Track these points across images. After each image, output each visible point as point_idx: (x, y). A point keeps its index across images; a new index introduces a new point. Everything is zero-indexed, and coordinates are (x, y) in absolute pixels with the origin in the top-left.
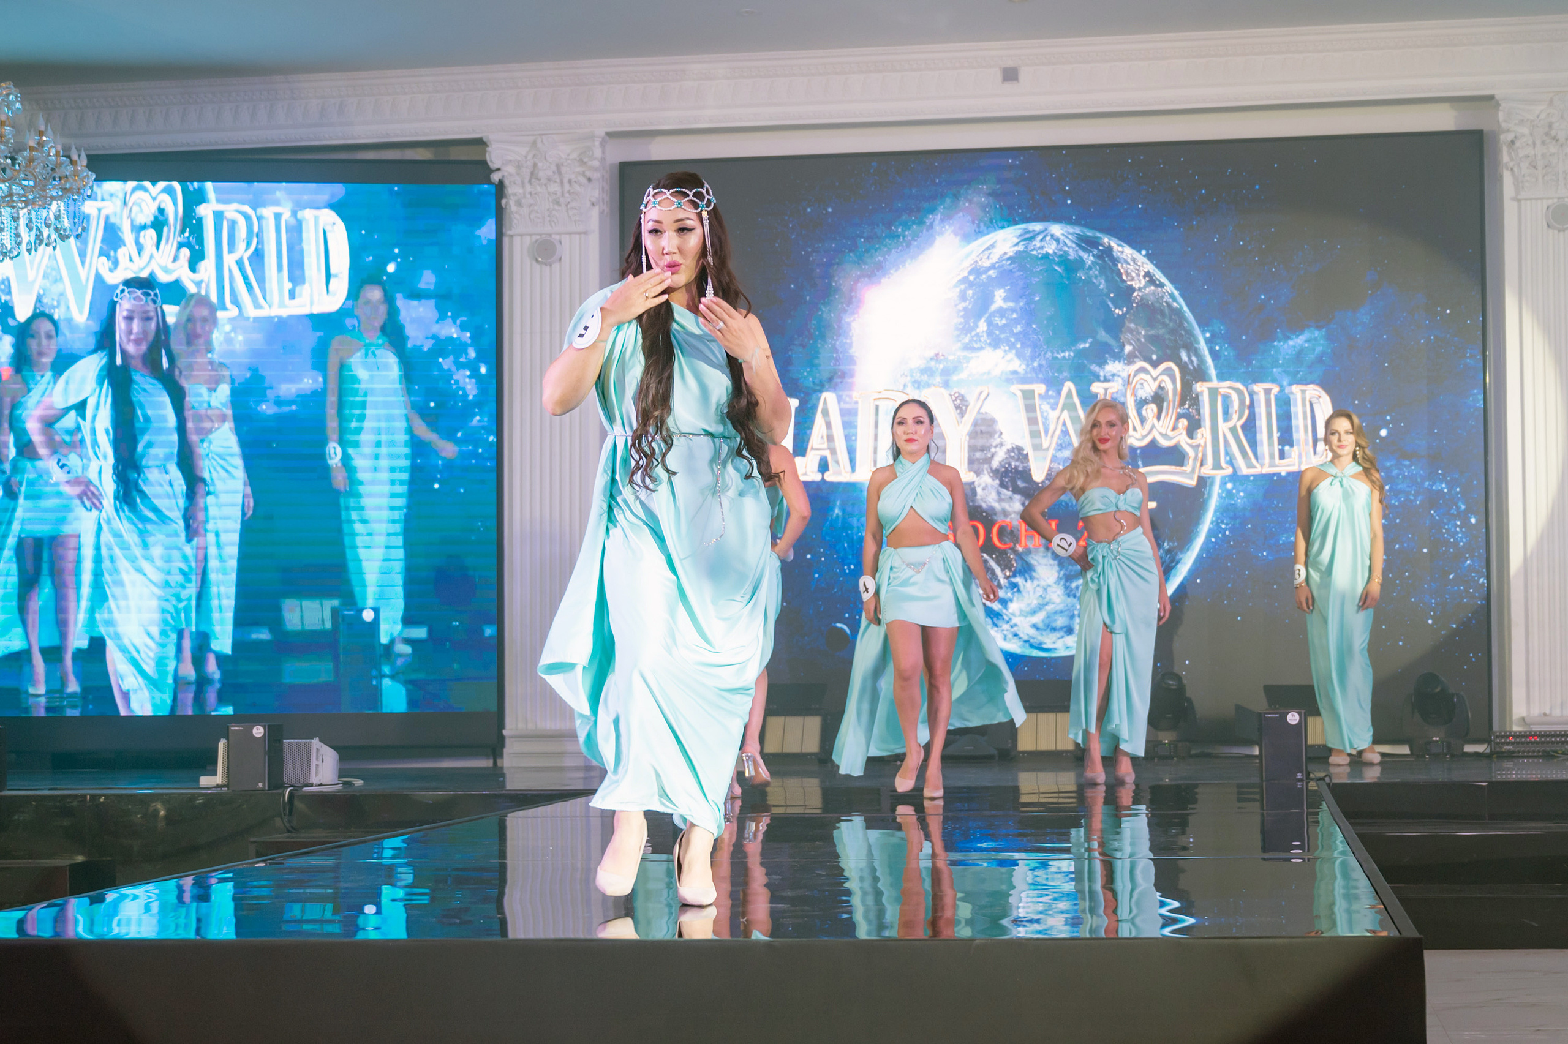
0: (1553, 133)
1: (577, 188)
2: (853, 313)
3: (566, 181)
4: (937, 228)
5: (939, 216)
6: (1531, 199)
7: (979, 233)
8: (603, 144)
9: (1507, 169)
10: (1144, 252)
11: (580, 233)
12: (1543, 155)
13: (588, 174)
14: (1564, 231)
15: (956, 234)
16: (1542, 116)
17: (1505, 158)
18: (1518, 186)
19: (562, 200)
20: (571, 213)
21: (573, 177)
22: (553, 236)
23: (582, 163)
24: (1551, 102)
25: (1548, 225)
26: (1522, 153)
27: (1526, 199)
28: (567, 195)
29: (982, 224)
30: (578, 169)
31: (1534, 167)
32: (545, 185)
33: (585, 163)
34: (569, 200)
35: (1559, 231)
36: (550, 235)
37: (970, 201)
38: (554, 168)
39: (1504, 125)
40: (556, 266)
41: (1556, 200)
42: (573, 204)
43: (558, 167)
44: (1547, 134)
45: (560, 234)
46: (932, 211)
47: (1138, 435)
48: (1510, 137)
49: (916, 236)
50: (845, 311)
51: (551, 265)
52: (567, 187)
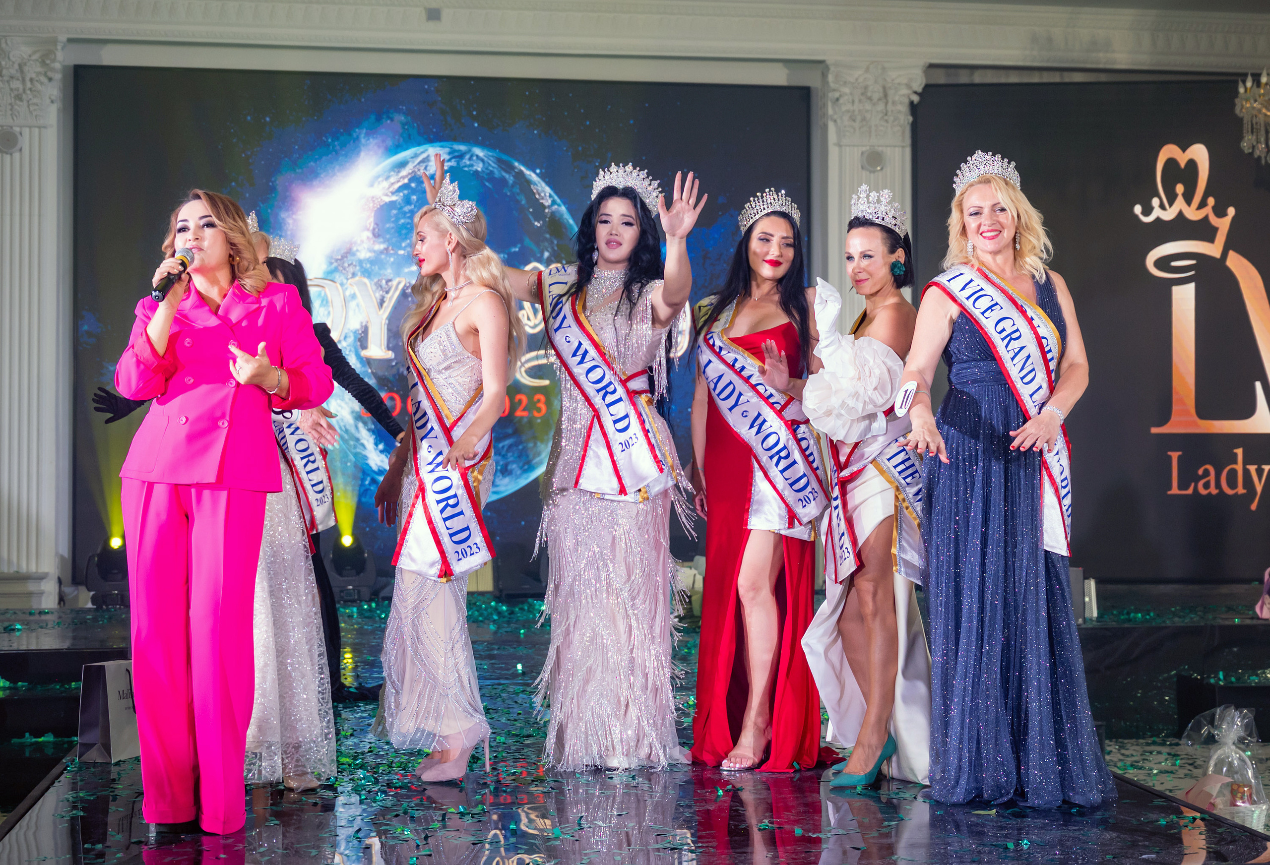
0: (869, 94)
1: (39, 86)
2: (287, 210)
3: (27, 79)
4: (363, 141)
5: (364, 131)
6: (849, 146)
7: (398, 148)
8: (63, 49)
9: (832, 119)
10: (538, 171)
11: (39, 127)
12: (859, 110)
13: (50, 74)
14: (874, 172)
15: (379, 147)
16: (861, 80)
17: (830, 112)
18: (840, 133)
19: (24, 96)
20: (32, 108)
21: (34, 76)
22: (15, 128)
23: (43, 63)
24: (867, 70)
25: (863, 168)
26: (844, 109)
27: (846, 146)
28: (29, 92)
29: (401, 140)
30: (39, 69)
31: (854, 121)
32: (8, 82)
33: (47, 65)
34: (31, 97)
35: (871, 172)
36: (11, 127)
37: (392, 120)
38: (16, 66)
39: (832, 85)
40: (17, 155)
41: (868, 148)
42: (35, 100)
43: (21, 67)
44: (862, 94)
45: (21, 127)
46: (358, 125)
47: (531, 324)
48: (837, 95)
49: (343, 145)
50: (280, 208)
51: (11, 154)
52: (29, 85)
